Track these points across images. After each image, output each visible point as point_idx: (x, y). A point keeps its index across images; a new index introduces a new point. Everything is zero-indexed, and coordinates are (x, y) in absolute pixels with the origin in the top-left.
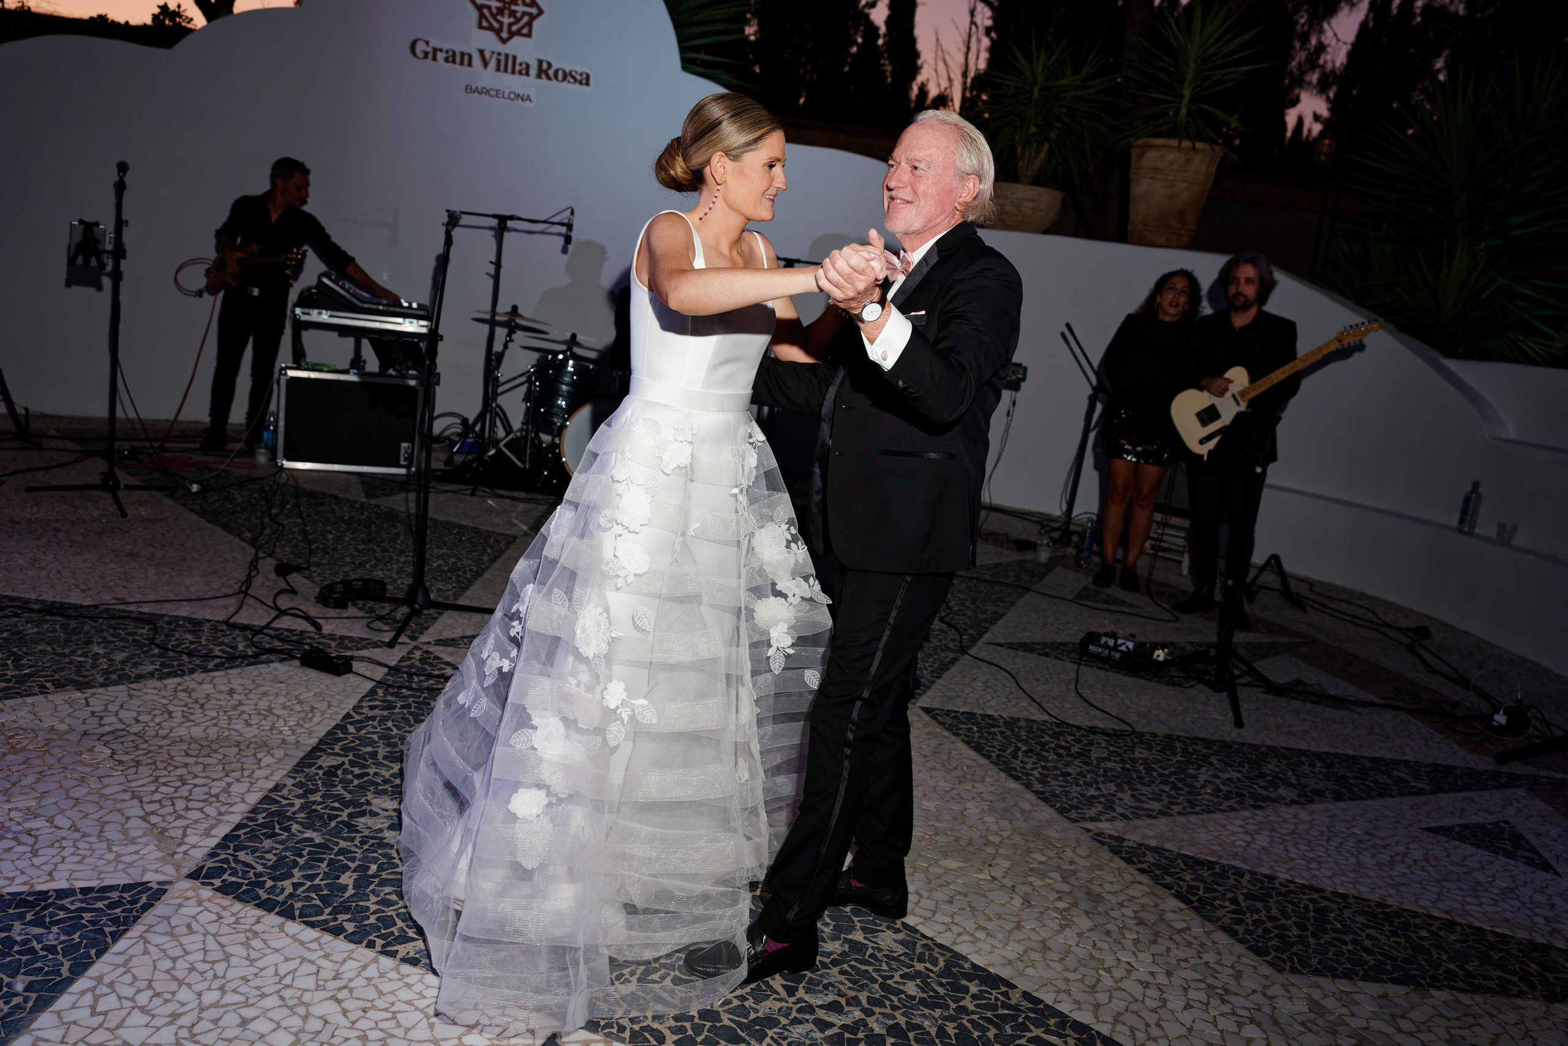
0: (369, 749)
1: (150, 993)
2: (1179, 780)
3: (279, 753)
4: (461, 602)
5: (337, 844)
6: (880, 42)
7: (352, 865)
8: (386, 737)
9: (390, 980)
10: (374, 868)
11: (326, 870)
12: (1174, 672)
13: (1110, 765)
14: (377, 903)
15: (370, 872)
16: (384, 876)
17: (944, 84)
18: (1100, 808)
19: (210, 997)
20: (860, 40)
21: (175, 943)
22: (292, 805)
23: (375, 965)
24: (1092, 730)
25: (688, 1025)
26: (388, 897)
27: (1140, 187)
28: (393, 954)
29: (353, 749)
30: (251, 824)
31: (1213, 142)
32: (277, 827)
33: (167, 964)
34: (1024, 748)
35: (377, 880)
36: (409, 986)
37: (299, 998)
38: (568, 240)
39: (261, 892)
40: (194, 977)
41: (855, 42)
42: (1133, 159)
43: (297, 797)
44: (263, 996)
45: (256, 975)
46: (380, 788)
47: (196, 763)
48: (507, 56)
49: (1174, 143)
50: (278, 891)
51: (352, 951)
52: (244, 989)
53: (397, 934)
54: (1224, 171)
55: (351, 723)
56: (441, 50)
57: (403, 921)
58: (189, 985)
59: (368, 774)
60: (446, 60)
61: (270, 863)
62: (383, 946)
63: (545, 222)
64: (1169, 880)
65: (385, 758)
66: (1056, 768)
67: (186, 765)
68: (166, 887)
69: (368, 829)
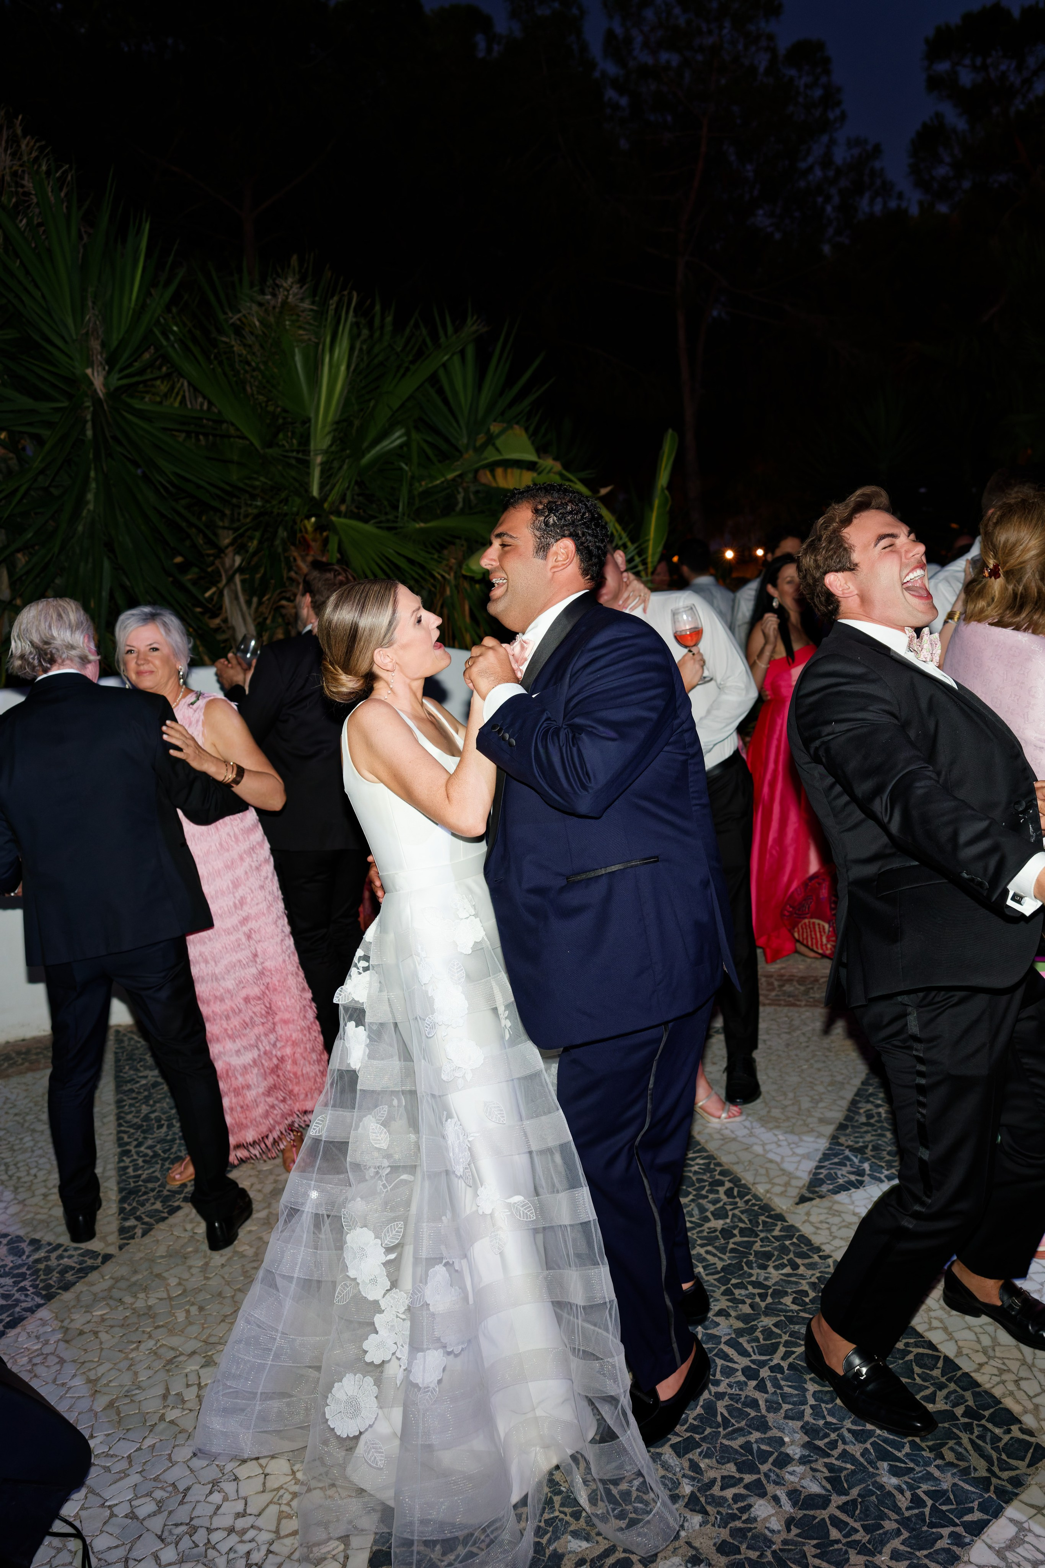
30: (960, 1530)
39: (971, 1403)
50: (953, 1397)
69: (814, 1470)
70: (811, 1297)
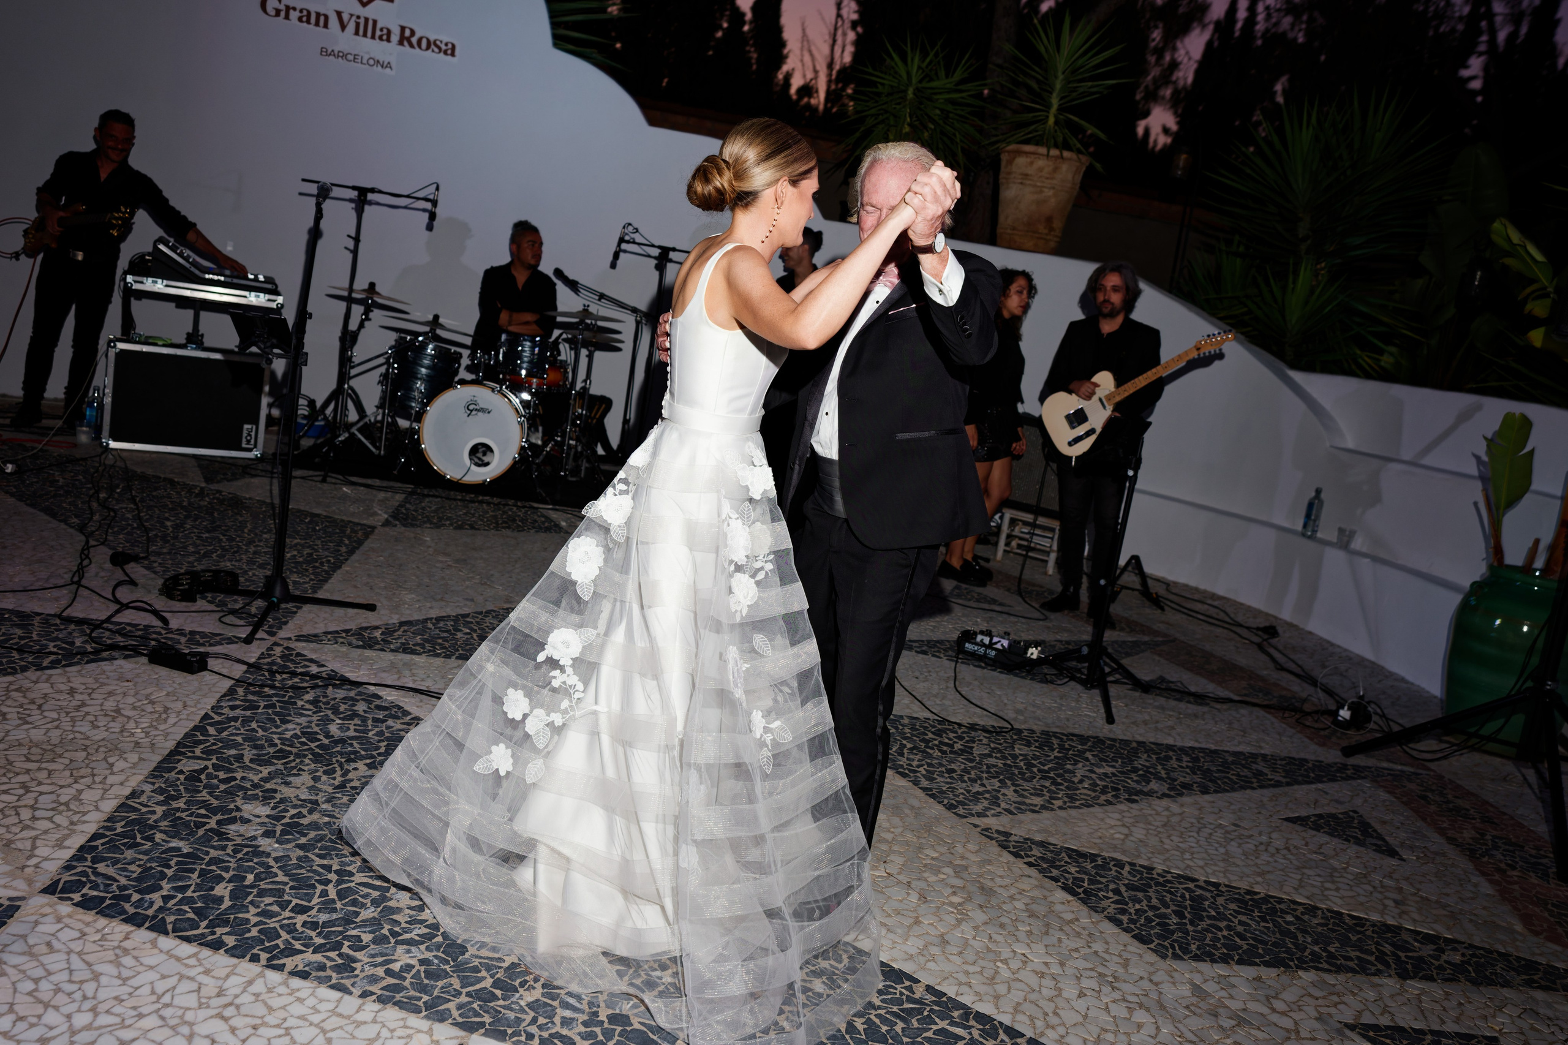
0: (233, 752)
1: (11, 1017)
2: (1058, 775)
3: (133, 758)
4: (321, 595)
5: (207, 853)
6: (746, 28)
7: (227, 876)
8: (251, 739)
9: (280, 995)
10: (250, 878)
11: (198, 881)
12: (1046, 669)
13: (992, 761)
14: (258, 914)
15: (247, 883)
16: (263, 887)
17: (810, 75)
18: (986, 803)
19: (81, 1020)
20: (725, 25)
21: (35, 964)
22: (154, 812)
23: (262, 980)
24: (973, 727)
25: (598, 1030)
26: (269, 908)
27: (1010, 192)
28: (280, 968)
29: (215, 752)
30: (108, 833)
31: (1079, 152)
32: (139, 836)
33: (29, 986)
34: (909, 746)
35: (255, 891)
36: (300, 1000)
37: (182, 1017)
38: (432, 216)
39: (127, 906)
40: (61, 999)
41: (720, 27)
42: (1003, 164)
43: (159, 803)
44: (141, 1016)
45: (130, 994)
46: (250, 793)
47: (39, 769)
48: (367, 20)
49: (1042, 150)
50: (146, 905)
51: (235, 966)
52: (118, 1009)
53: (282, 947)
54: (1089, 181)
55: (211, 725)
56: (294, 9)
57: (288, 933)
58: (56, 1008)
59: (235, 779)
60: (300, 19)
61: (135, 875)
62: (269, 960)
63: (408, 196)
64: (1055, 873)
65: (252, 761)
66: (941, 765)
67: (28, 771)
68: (18, 903)
69: (241, 835)
70: (345, 947)
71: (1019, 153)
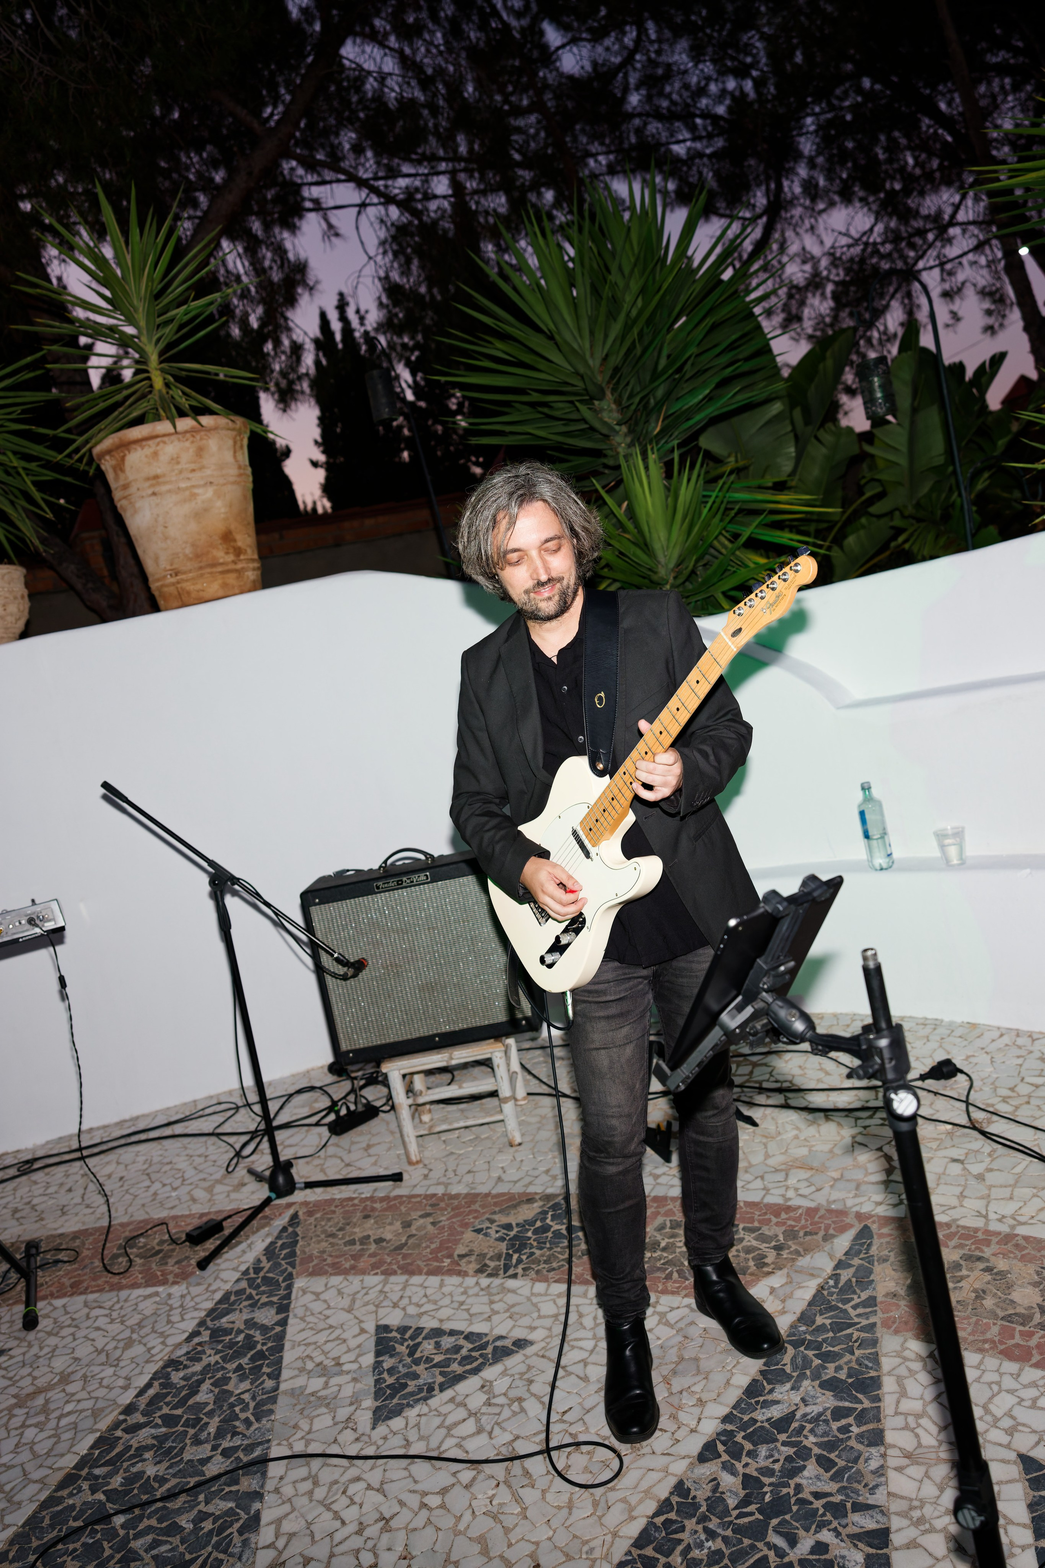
49: (164, 427)
71: (127, 445)
